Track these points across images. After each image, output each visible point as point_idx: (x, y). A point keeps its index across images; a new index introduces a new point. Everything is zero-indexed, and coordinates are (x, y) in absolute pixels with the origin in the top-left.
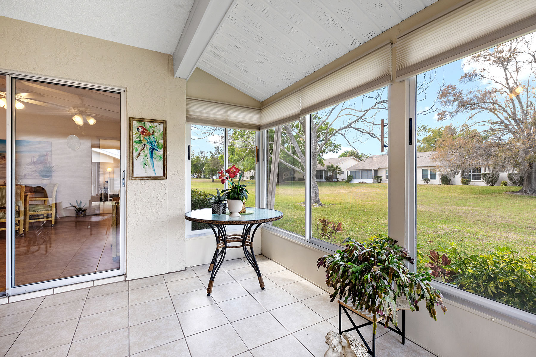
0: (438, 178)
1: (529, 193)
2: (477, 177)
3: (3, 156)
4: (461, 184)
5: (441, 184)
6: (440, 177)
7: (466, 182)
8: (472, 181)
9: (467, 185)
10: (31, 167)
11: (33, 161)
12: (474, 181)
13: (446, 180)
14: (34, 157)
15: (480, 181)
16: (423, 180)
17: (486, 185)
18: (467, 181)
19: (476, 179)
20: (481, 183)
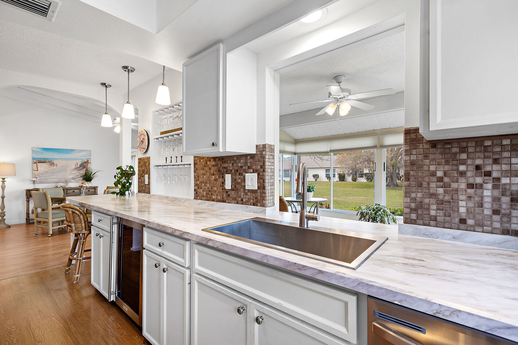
0: (337, 176)
1: (392, 187)
2: (361, 176)
3: (52, 162)
4: (351, 181)
5: (339, 181)
6: (338, 176)
7: (354, 180)
8: (358, 178)
9: (355, 181)
10: (74, 172)
11: (76, 167)
12: (359, 178)
13: (342, 178)
14: (77, 163)
15: (363, 178)
16: (327, 178)
17: (367, 181)
18: (356, 179)
19: (361, 177)
20: (363, 180)
